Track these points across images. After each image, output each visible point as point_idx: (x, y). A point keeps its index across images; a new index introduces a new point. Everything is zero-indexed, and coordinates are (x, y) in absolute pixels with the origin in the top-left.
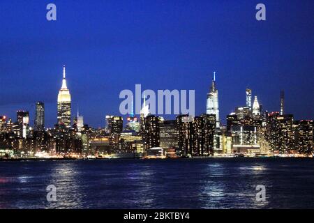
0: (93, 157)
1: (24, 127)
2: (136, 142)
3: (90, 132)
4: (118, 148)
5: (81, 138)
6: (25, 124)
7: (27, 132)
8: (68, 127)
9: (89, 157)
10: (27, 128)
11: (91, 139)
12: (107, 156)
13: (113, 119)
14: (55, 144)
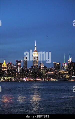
0: (47, 80)
1: (19, 67)
2: (66, 74)
3: (46, 69)
4: (58, 76)
5: (42, 72)
6: (19, 66)
7: (20, 69)
8: (37, 67)
9: (45, 80)
10: (20, 68)
11: (47, 72)
12: (53, 80)
13: (56, 64)
14: (31, 75)
